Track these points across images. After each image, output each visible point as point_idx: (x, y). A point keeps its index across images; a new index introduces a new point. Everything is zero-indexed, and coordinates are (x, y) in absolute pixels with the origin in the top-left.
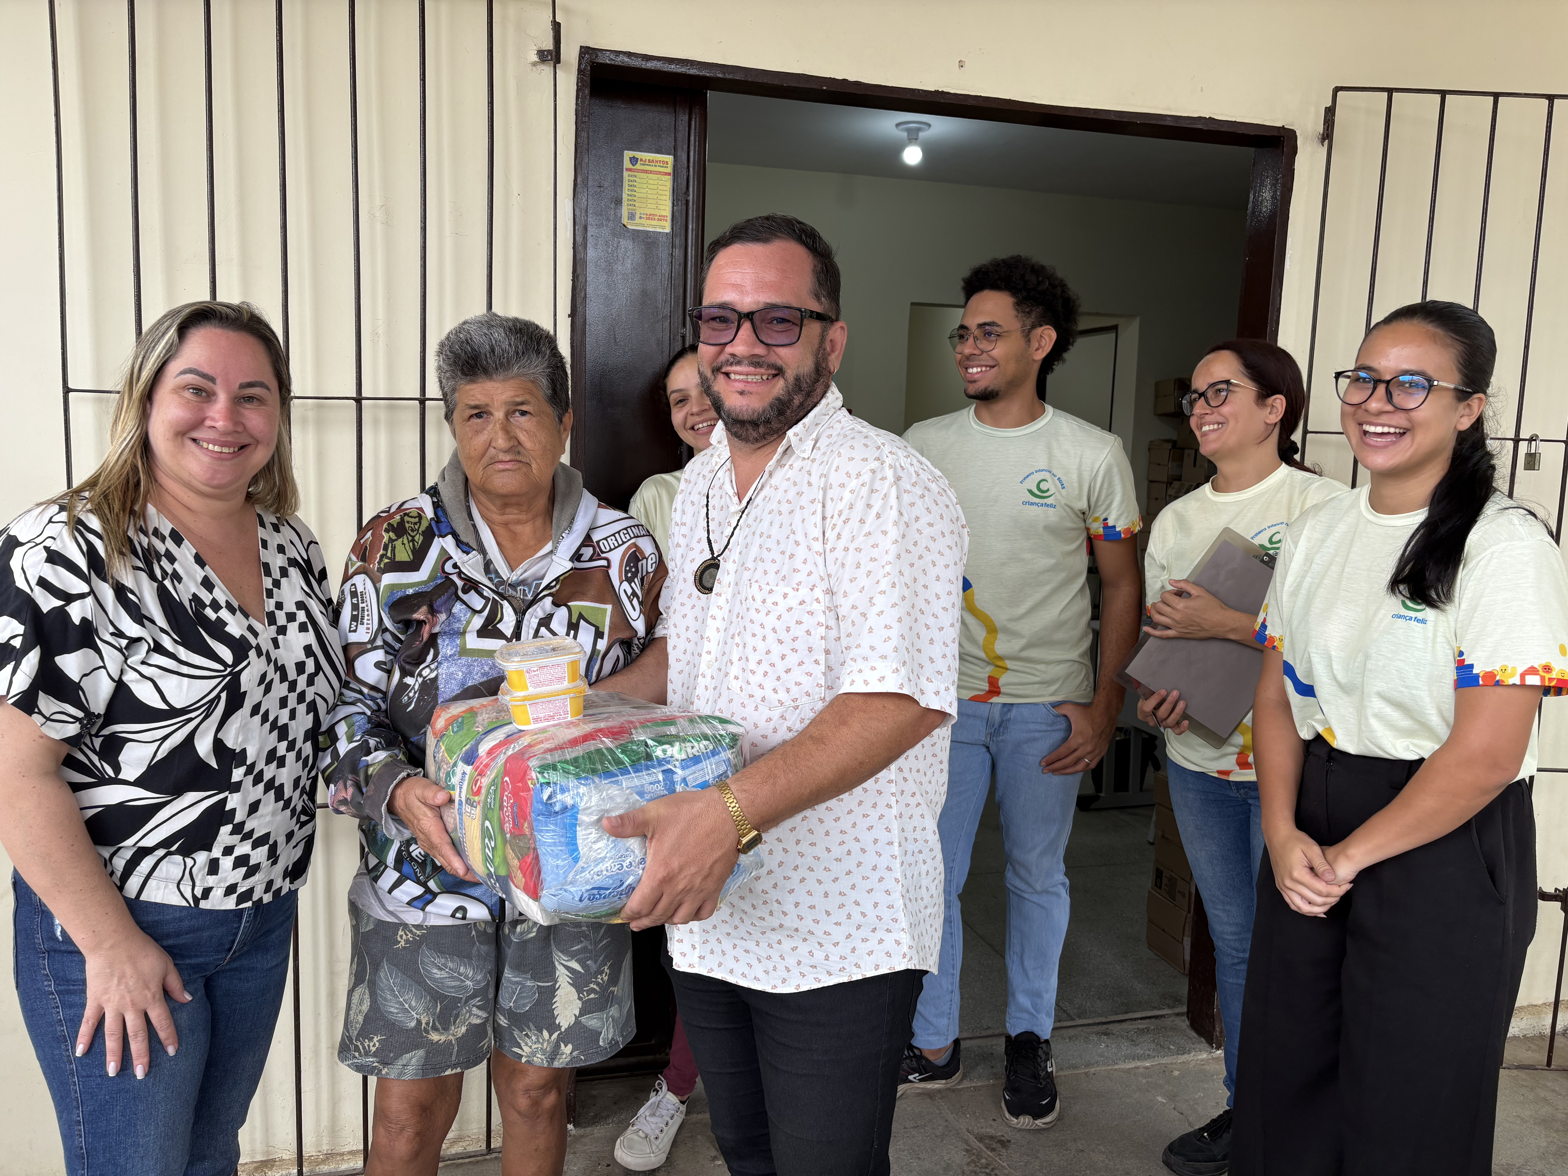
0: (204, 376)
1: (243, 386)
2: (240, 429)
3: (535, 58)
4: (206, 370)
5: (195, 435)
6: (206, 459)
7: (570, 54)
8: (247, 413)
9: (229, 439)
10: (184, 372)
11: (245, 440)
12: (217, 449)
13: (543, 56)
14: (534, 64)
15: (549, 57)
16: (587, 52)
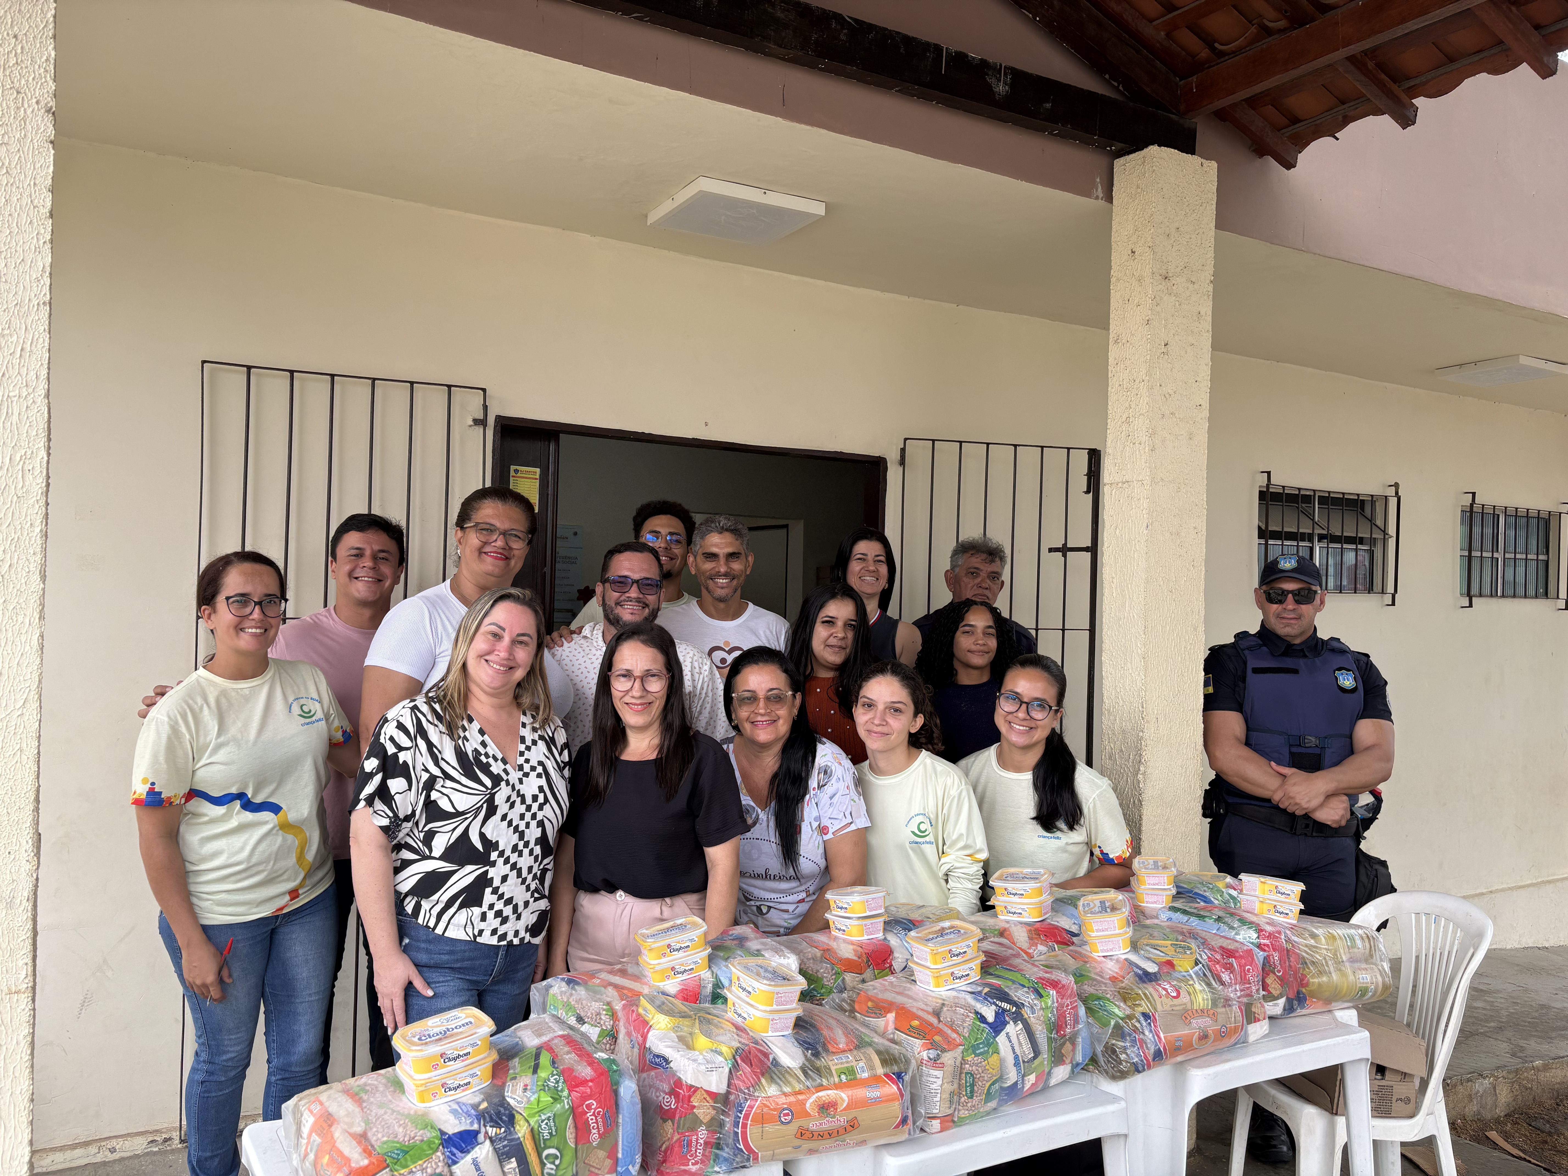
0: (500, 627)
1: (519, 635)
2: (511, 658)
3: (471, 423)
4: (502, 624)
5: (487, 658)
6: (490, 672)
7: (491, 421)
8: (517, 650)
9: (505, 662)
10: (491, 624)
11: (512, 664)
12: (498, 667)
13: (477, 422)
14: (470, 426)
15: (481, 422)
16: (499, 419)
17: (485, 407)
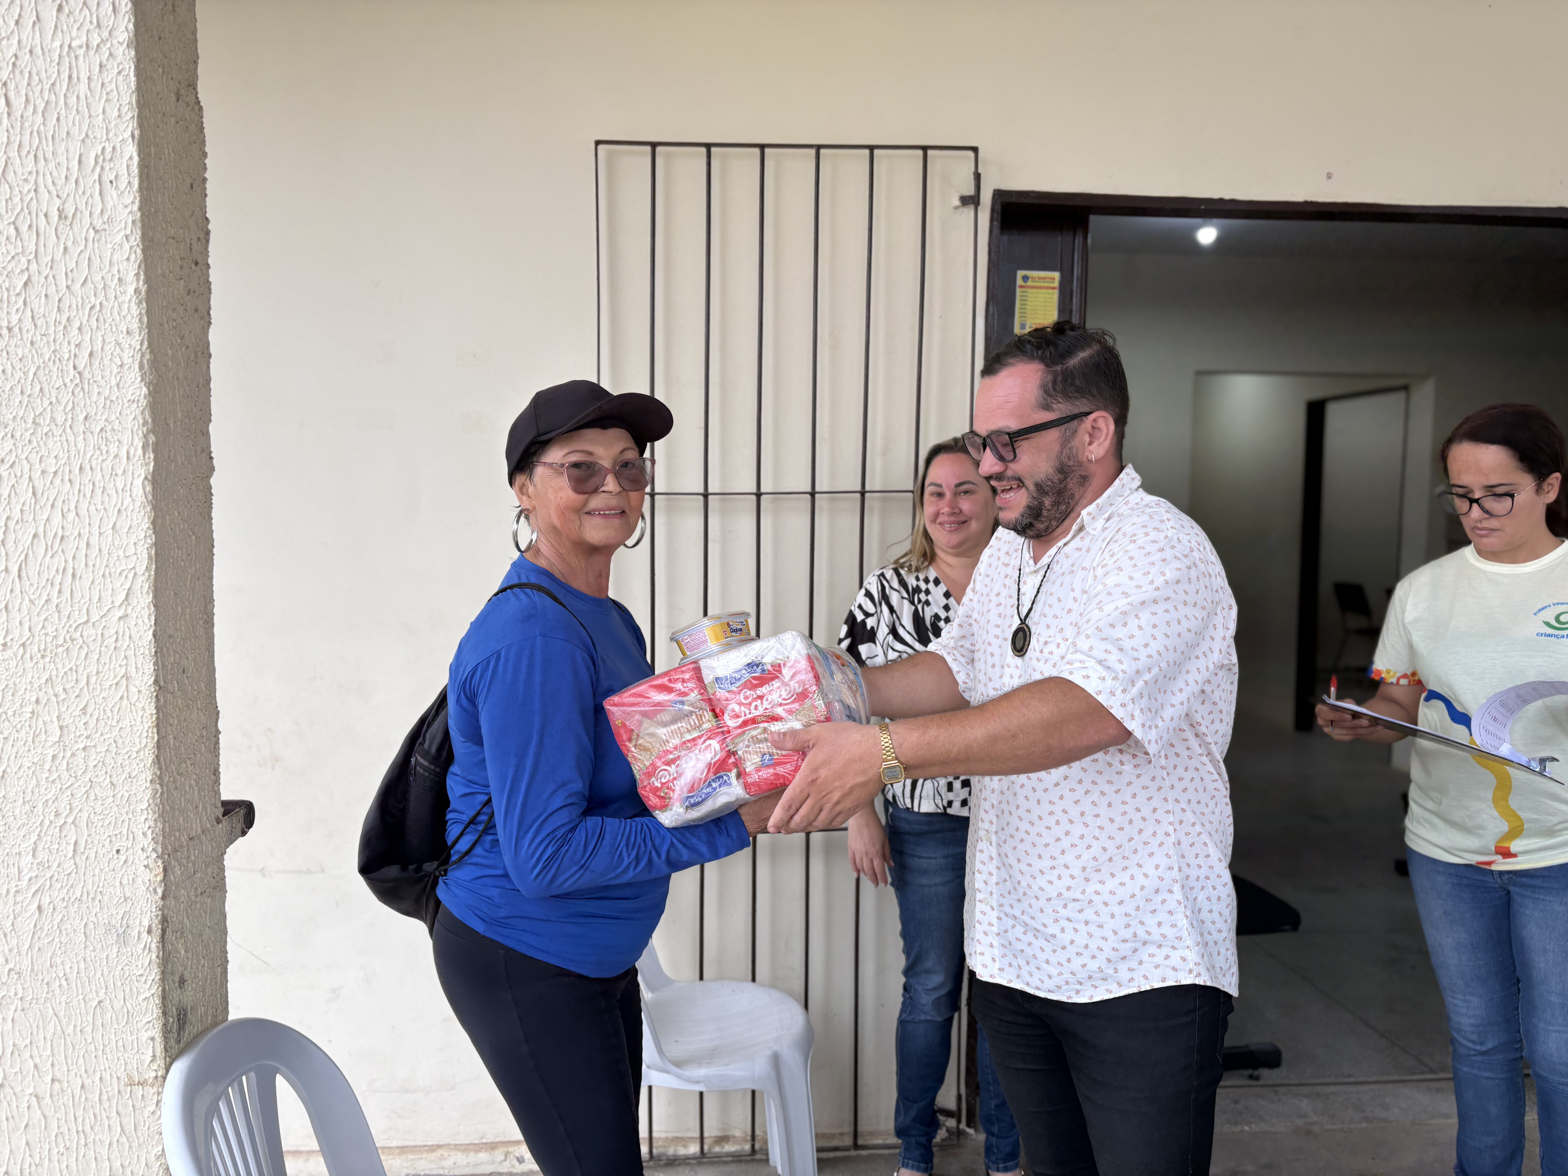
3: (957, 202)
7: (986, 198)
13: (965, 201)
14: (956, 208)
15: (971, 201)
16: (998, 194)
17: (977, 177)
